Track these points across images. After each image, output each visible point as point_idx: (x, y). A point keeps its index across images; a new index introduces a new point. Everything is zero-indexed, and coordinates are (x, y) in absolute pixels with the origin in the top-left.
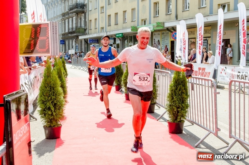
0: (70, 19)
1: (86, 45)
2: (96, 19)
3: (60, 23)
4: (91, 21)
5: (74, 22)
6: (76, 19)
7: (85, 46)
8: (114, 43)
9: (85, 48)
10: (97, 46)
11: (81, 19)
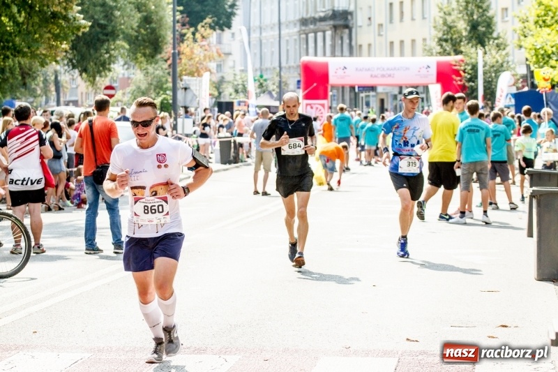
0: (320, 35)
1: (353, 95)
2: (370, 45)
3: (295, 40)
4: (361, 46)
5: (328, 42)
6: (333, 38)
7: (350, 96)
8: (400, 93)
9: (350, 99)
10: (373, 96)
11: (342, 38)
